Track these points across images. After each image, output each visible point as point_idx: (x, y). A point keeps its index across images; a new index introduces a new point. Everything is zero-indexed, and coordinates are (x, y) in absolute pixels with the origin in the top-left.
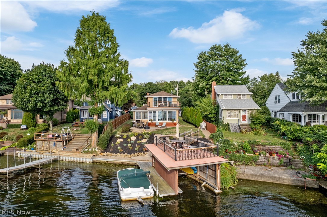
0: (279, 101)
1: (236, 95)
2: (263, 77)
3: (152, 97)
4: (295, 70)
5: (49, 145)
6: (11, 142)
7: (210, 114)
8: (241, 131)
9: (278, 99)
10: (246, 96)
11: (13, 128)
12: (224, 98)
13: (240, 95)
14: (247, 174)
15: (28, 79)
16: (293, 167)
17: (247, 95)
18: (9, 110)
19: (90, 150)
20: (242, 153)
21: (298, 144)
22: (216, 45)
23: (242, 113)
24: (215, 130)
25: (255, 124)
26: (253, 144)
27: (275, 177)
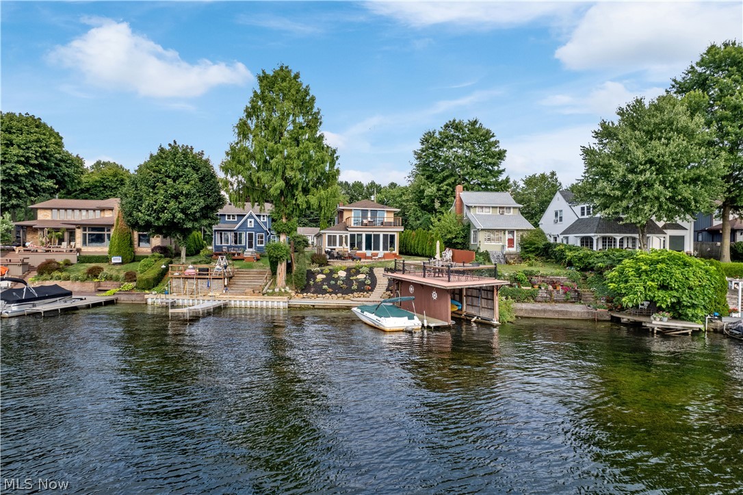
0: (561, 218)
1: (496, 207)
2: (530, 179)
3: (351, 210)
4: (585, 173)
5: (197, 285)
6: (115, 283)
7: (456, 238)
8: (507, 262)
9: (558, 217)
10: (512, 210)
11: (90, 263)
12: (478, 211)
13: (503, 208)
14: (526, 310)
15: (159, 172)
16: (582, 302)
17: (514, 208)
18: (79, 228)
19: (277, 290)
20: (517, 287)
21: (587, 274)
22: (454, 121)
23: (508, 236)
24: (472, 258)
25: (527, 252)
26: (529, 274)
27: (561, 311)
